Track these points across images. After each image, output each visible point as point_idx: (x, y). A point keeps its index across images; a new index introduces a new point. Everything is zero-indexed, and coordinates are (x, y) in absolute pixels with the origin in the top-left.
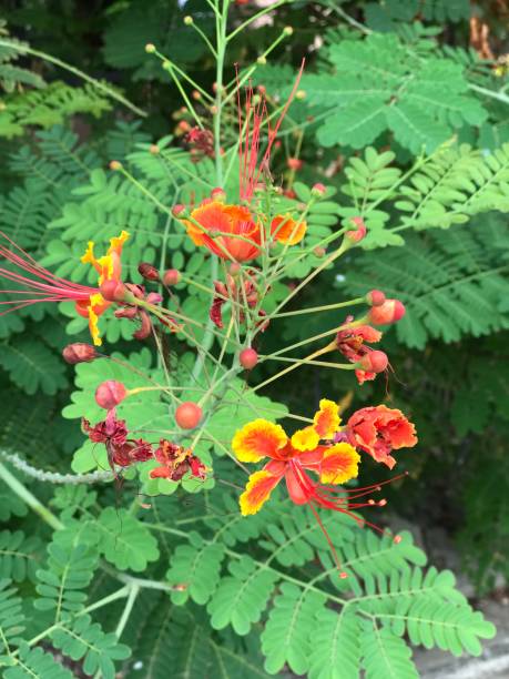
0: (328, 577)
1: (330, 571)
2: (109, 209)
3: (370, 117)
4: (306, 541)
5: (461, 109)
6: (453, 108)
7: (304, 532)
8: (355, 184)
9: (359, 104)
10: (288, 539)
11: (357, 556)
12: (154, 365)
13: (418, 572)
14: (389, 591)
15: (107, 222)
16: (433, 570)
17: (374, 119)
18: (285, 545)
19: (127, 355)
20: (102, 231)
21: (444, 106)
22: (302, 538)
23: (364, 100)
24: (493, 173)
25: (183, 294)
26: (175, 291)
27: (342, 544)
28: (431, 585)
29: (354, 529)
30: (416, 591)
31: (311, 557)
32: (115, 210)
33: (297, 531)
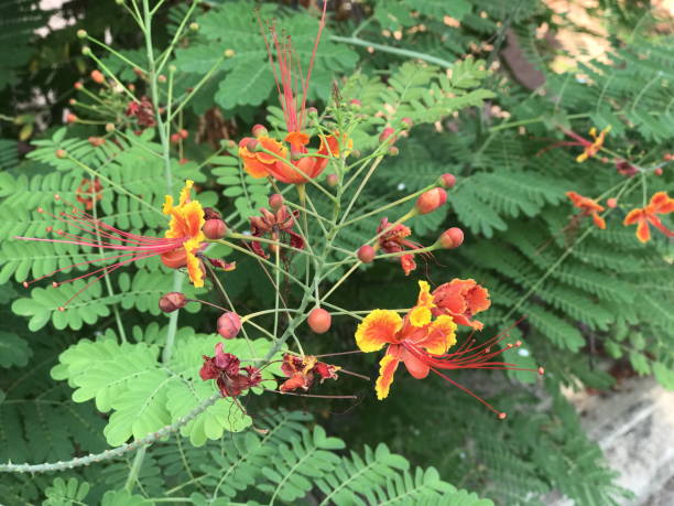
0: (330, 500)
1: (331, 495)
2: (30, 207)
3: (257, 75)
4: (299, 474)
5: (334, 55)
6: (327, 56)
7: (295, 467)
8: (280, 129)
9: (244, 65)
10: (283, 477)
11: (349, 477)
12: (120, 342)
13: (407, 476)
14: (388, 499)
15: (32, 219)
16: (419, 470)
17: (262, 76)
18: (282, 483)
19: (93, 339)
20: (31, 229)
21: (318, 55)
22: (295, 472)
23: (246, 61)
24: (400, 95)
25: (132, 270)
26: (122, 269)
27: (333, 468)
28: (422, 483)
29: (338, 452)
30: (412, 491)
31: (310, 488)
32: (36, 208)
33: (289, 468)
